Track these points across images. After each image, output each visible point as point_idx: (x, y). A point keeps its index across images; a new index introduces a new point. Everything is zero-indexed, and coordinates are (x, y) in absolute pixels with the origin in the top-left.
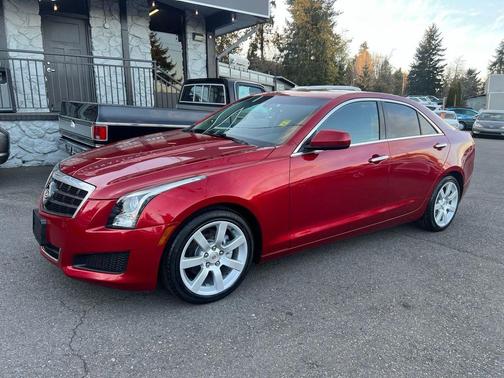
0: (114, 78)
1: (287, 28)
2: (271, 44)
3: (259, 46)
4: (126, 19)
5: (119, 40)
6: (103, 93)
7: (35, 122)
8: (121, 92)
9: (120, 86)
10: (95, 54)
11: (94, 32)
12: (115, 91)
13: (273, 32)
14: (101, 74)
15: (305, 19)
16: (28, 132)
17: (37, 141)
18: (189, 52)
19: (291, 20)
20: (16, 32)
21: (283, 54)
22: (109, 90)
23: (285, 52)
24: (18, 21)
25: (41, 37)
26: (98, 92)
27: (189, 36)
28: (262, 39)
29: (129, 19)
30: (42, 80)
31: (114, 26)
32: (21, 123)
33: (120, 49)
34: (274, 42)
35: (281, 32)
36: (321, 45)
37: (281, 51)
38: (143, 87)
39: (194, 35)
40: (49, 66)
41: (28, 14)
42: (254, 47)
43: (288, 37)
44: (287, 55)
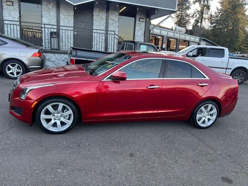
0: (101, 38)
1: (217, 11)
2: (207, 20)
3: (200, 21)
4: (109, 12)
5: (105, 21)
6: (95, 44)
7: (61, 55)
8: (103, 44)
9: (103, 41)
10: (94, 27)
11: (95, 17)
12: (101, 43)
13: (209, 14)
14: (96, 36)
15: (228, 7)
16: (58, 58)
17: (61, 62)
18: (136, 27)
19: (220, 7)
20: (64, 18)
21: (212, 26)
22: (98, 43)
23: (214, 25)
24: (65, 13)
25: (73, 20)
26: (93, 43)
27: (137, 19)
28: (202, 18)
29: (110, 12)
30: (72, 37)
31: (103, 15)
32: (56, 54)
33: (105, 25)
34: (209, 19)
35: (213, 14)
36: (236, 22)
37: (212, 24)
38: (113, 42)
39: (140, 18)
40: (75, 31)
41: (69, 10)
42: (197, 21)
43: (217, 16)
44: (215, 27)
